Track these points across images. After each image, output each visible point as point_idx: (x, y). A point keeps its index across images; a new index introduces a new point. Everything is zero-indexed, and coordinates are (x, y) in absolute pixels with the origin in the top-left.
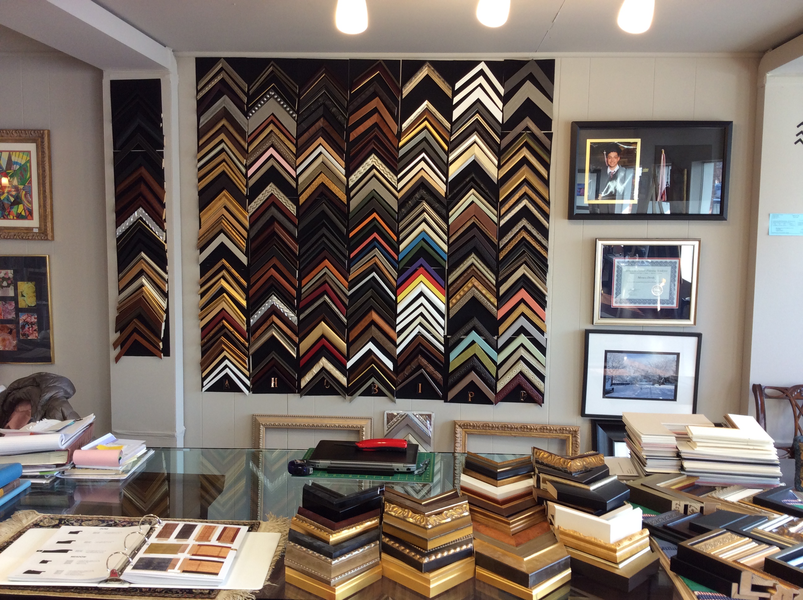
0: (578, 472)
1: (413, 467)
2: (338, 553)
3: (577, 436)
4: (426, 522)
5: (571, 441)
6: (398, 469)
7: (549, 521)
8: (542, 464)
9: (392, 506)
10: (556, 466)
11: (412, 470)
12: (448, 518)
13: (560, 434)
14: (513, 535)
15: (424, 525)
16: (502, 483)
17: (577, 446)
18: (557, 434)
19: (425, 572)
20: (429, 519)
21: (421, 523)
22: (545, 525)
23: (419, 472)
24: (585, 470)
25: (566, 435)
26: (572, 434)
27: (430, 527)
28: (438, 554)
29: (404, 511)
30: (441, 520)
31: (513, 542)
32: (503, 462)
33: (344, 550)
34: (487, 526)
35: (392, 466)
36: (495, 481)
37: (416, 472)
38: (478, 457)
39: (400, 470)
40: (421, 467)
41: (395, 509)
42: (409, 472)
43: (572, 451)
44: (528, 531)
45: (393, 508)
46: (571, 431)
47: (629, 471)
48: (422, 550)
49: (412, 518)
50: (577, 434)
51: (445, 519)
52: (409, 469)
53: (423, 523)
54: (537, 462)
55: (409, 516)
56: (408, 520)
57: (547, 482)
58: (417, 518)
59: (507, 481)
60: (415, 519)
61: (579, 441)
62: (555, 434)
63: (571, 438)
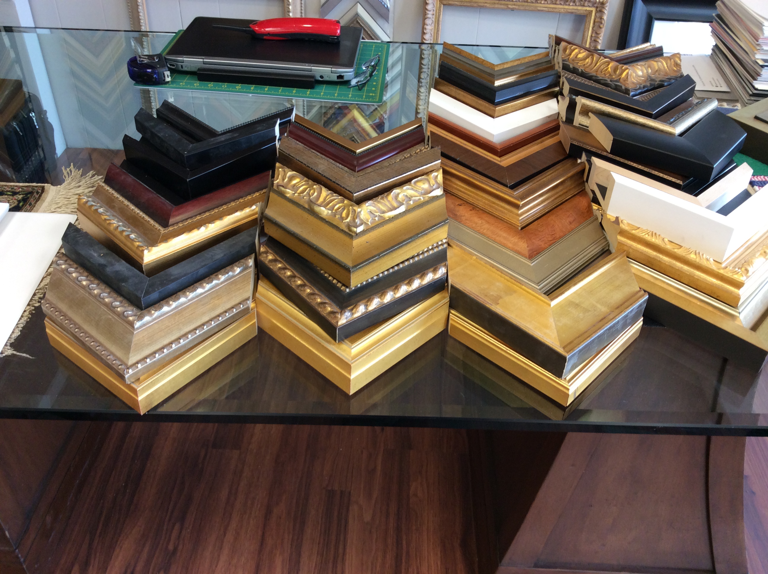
0: (640, 88)
1: (348, 73)
2: (155, 296)
3: (604, 10)
4: (354, 219)
5: (593, 17)
6: (322, 77)
7: (591, 195)
8: (574, 71)
9: (290, 173)
10: (600, 76)
11: (346, 79)
12: (401, 204)
13: (580, 8)
14: (522, 229)
15: (349, 226)
16: (504, 109)
17: (601, 26)
18: (575, 7)
19: (341, 340)
20: (359, 210)
21: (342, 219)
22: (582, 202)
23: (358, 82)
24: (651, 85)
25: (588, 9)
26: (597, 7)
27: (359, 229)
28: (373, 299)
29: (311, 187)
30: (384, 212)
31: (523, 246)
32: (503, 64)
33: (172, 286)
34: (474, 207)
35: (311, 70)
36: (491, 107)
37: (354, 82)
38: (460, 52)
39: (326, 78)
40: (364, 73)
41: (294, 182)
42: (342, 82)
43: (592, 33)
44: (552, 218)
45: (291, 178)
46: (595, 3)
47: (713, 82)
48: (339, 285)
49: (325, 207)
50: (604, 8)
51: (395, 209)
52: (340, 77)
53: (348, 220)
54: (566, 67)
55: (321, 199)
56: (317, 209)
57: (590, 114)
58: (336, 207)
59: (512, 106)
60: (332, 209)
61: (605, 17)
62: (571, 7)
63: (593, 14)
